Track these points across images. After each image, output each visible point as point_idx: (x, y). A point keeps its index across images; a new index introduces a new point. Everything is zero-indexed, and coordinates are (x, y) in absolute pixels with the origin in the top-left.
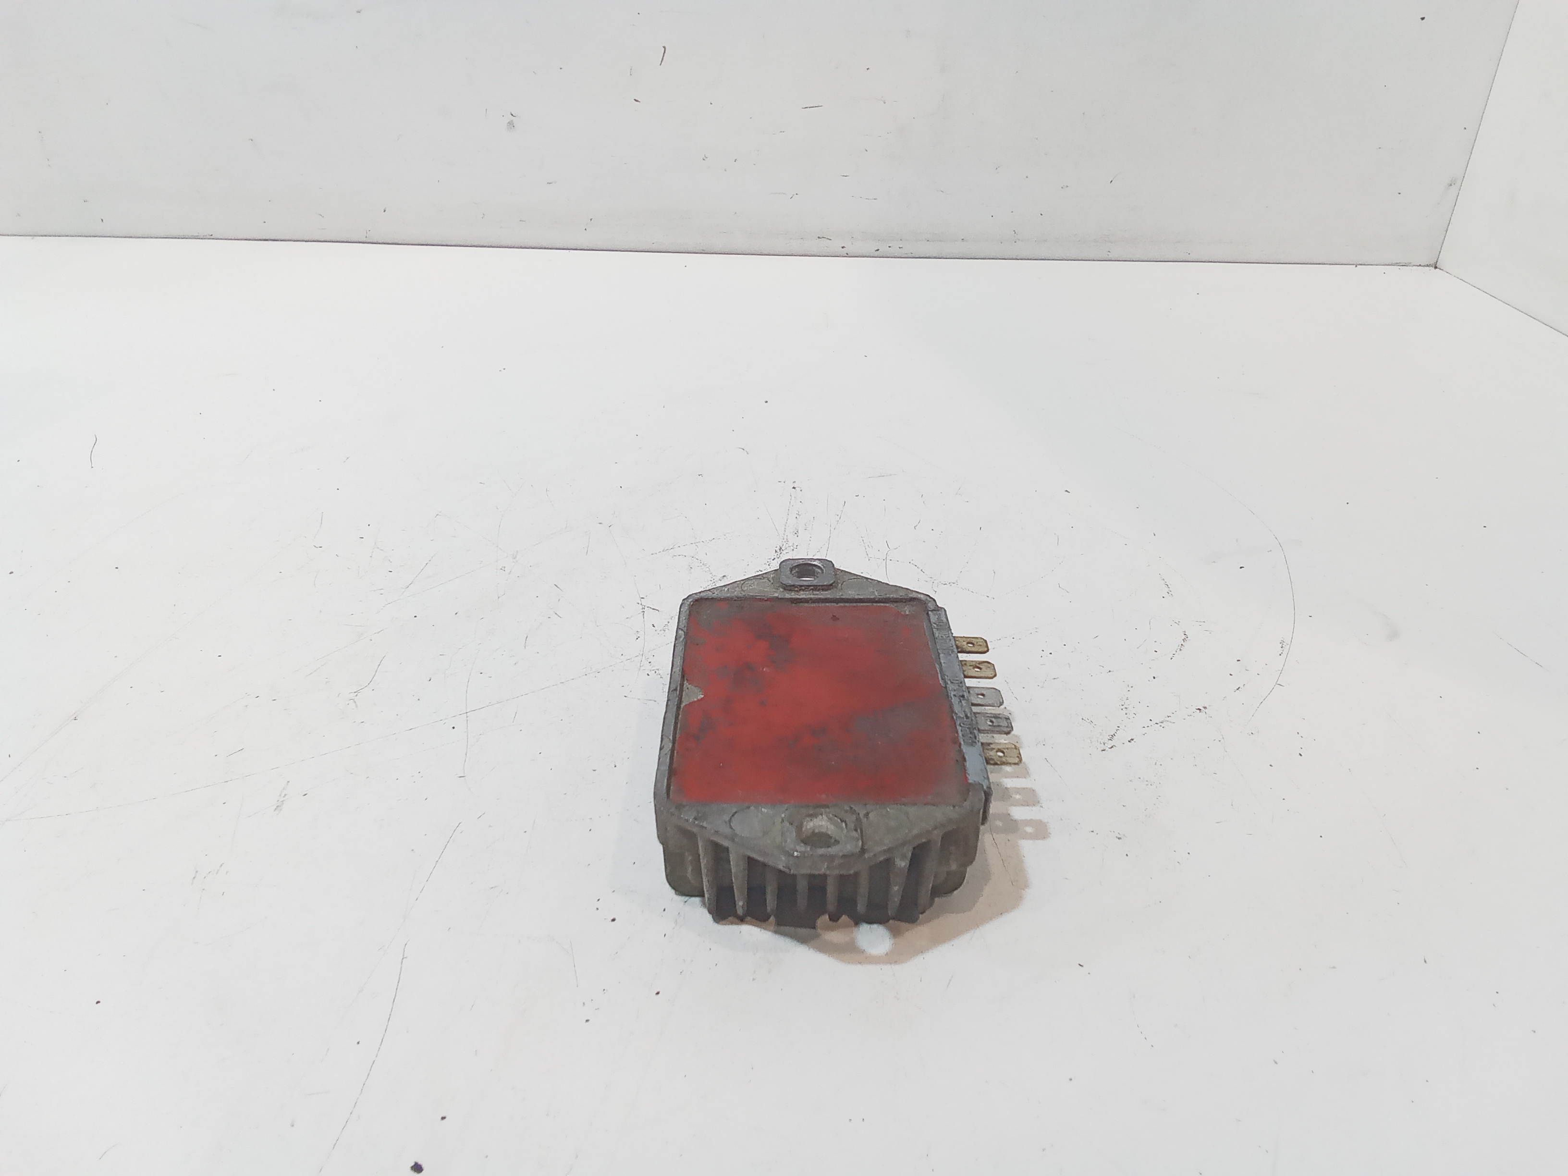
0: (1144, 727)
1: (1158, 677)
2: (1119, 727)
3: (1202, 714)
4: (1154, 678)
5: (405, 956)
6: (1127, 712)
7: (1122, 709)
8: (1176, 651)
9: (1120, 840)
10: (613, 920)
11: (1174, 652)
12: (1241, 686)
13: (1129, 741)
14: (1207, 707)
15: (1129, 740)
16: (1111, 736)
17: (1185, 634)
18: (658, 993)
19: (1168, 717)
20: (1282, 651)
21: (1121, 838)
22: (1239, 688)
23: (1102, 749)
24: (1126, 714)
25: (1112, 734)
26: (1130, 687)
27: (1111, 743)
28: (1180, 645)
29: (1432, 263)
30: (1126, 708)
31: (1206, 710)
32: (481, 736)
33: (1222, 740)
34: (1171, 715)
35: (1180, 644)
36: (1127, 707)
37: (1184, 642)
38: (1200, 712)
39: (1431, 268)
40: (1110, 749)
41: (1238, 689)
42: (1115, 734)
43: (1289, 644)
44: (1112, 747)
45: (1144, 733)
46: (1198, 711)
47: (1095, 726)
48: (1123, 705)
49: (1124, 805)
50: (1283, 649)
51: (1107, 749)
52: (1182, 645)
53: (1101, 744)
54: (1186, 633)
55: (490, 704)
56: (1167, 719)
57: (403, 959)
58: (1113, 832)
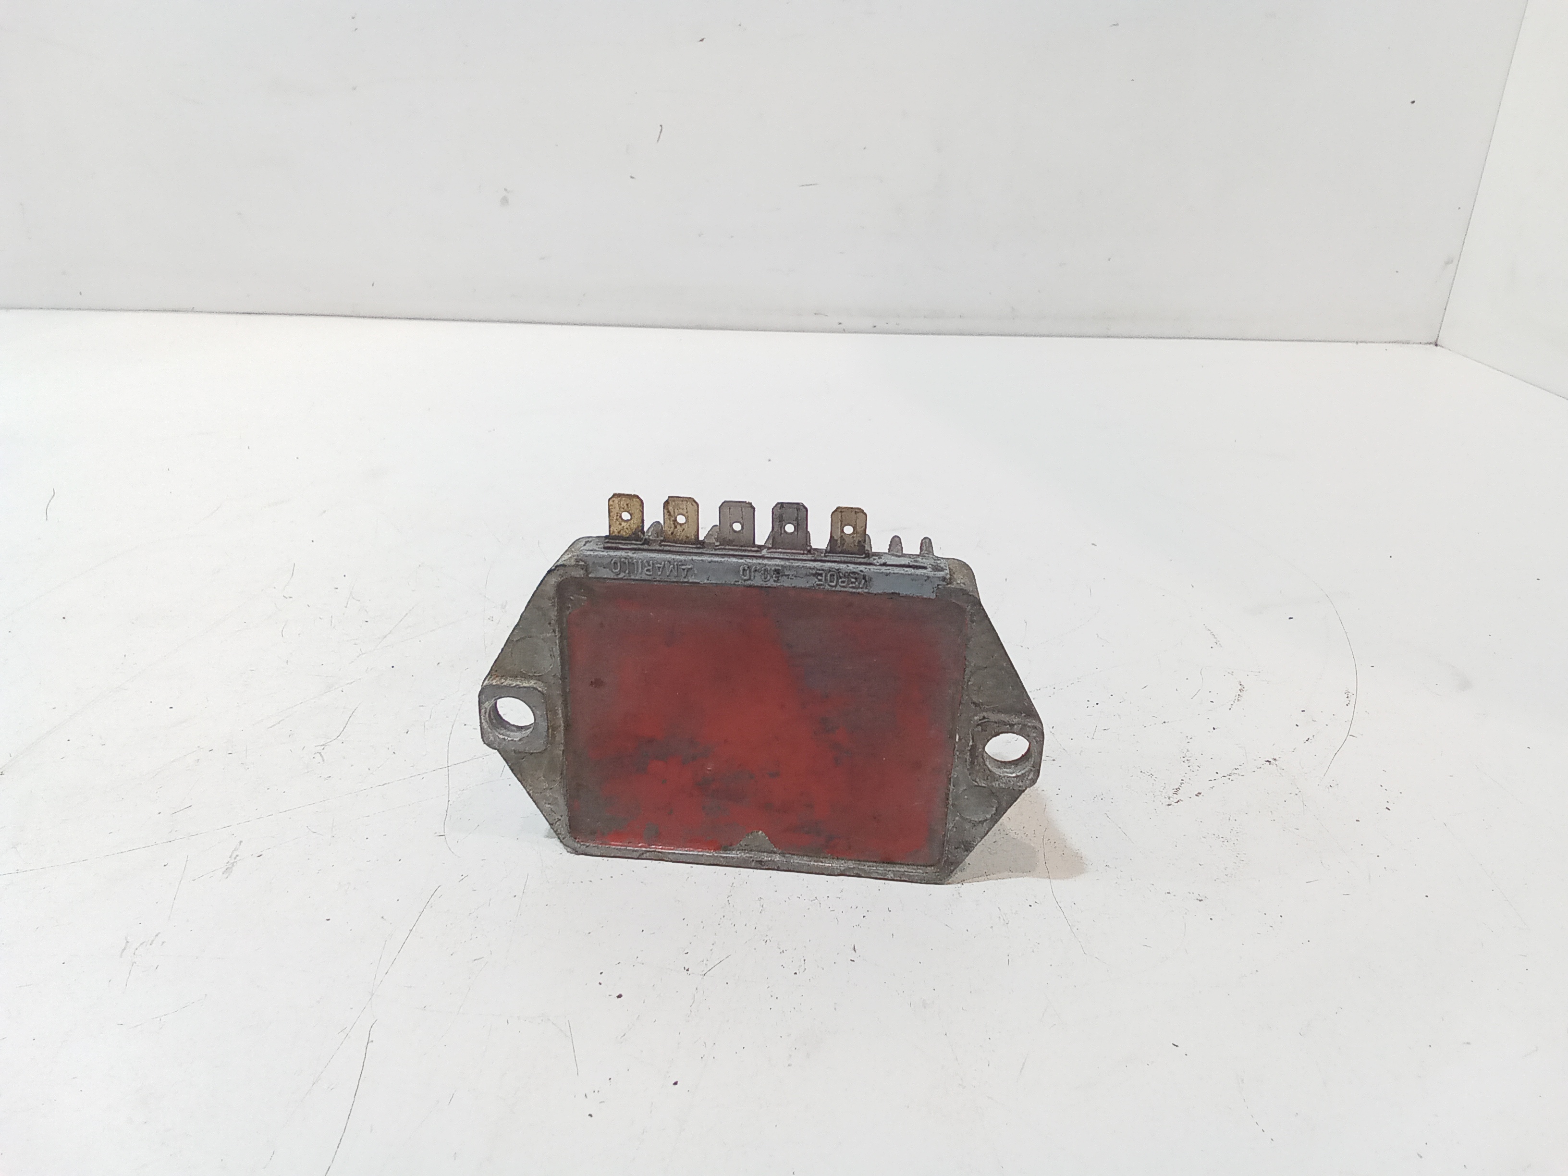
0: (1211, 780)
1: (1218, 728)
2: (1182, 780)
3: (1272, 767)
4: (1214, 729)
5: (370, 1041)
6: (1190, 764)
7: (1184, 762)
8: (1234, 702)
9: (1202, 902)
10: (620, 996)
11: (1232, 703)
12: (1311, 737)
13: (1196, 795)
14: (1277, 759)
15: (1196, 793)
16: (1175, 790)
17: (1241, 685)
18: (676, 1083)
19: (1236, 769)
20: (1348, 702)
21: (1202, 900)
22: (1309, 739)
23: (1168, 804)
24: (1189, 766)
25: (1177, 787)
26: (1189, 738)
27: (1176, 798)
28: (1238, 696)
29: (1433, 340)
30: (1187, 760)
31: (1277, 762)
32: (464, 791)
33: (1299, 794)
34: (1239, 767)
35: (1238, 694)
36: (1189, 759)
37: (1241, 692)
38: (1270, 764)
39: (1431, 345)
40: (1177, 804)
41: (1307, 740)
42: (1180, 788)
43: (1355, 694)
44: (1178, 801)
45: (1212, 787)
46: (1268, 763)
47: (1156, 779)
48: (1184, 757)
49: (1201, 864)
50: (1349, 699)
51: (1173, 803)
52: (1239, 695)
53: (1165, 798)
54: (1242, 683)
55: (475, 757)
56: (1235, 771)
57: (368, 1043)
58: (1192, 893)
